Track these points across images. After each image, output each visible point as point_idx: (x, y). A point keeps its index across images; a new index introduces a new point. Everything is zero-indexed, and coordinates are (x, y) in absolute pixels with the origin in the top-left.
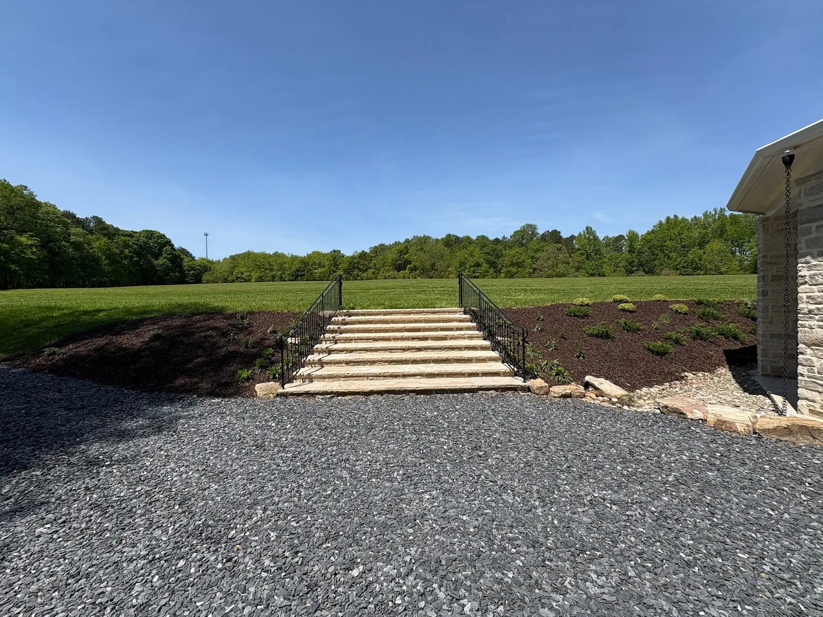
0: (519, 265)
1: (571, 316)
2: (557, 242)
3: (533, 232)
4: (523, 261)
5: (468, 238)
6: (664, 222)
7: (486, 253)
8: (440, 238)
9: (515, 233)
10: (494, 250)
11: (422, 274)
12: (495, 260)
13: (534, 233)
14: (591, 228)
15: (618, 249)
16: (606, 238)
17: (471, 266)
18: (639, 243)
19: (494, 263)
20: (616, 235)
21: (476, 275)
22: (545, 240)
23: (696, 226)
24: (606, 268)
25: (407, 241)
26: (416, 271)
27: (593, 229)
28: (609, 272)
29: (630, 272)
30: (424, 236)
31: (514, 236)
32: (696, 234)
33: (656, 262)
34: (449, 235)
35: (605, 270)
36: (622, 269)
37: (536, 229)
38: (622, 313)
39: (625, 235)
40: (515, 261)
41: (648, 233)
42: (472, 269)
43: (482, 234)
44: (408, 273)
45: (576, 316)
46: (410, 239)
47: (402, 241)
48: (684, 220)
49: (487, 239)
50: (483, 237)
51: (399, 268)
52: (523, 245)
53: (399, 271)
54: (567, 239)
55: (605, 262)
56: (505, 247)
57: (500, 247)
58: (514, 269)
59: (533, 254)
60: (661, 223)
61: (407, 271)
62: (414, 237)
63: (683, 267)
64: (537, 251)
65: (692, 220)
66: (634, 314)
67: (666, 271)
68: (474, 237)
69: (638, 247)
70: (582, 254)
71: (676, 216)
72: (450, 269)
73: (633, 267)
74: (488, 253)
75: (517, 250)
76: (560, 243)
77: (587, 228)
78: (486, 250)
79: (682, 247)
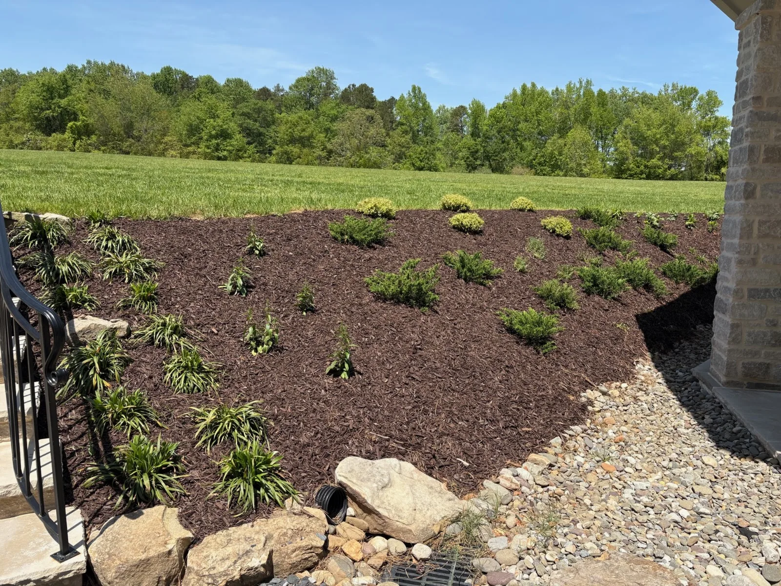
0: (305, 142)
1: (343, 242)
2: (368, 107)
3: (328, 83)
4: (311, 136)
5: (209, 81)
6: (519, 92)
7: (243, 114)
8: (148, 73)
9: (298, 81)
10: (259, 111)
11: (104, 144)
12: (262, 130)
13: (330, 87)
14: (419, 89)
15: (457, 129)
16: (441, 109)
17: (211, 137)
18: (486, 122)
19: (260, 134)
20: (455, 106)
21: (221, 154)
22: (349, 100)
23: (558, 104)
24: (440, 159)
25: (71, 69)
26: (89, 136)
27: (423, 91)
28: (444, 165)
29: (472, 168)
30: (112, 64)
31: (296, 86)
32: (556, 114)
33: (506, 155)
34: (168, 71)
35: (438, 162)
36: (462, 162)
37: (332, 78)
38: (457, 235)
39: (468, 107)
40: (297, 134)
41: (498, 107)
42: (214, 141)
43: (237, 77)
44: (71, 141)
45: (355, 242)
46: (80, 67)
47: (61, 69)
48: (543, 92)
49: (247, 87)
50: (239, 83)
51: (49, 126)
52: (311, 106)
53: (50, 135)
54: (384, 103)
55: (439, 149)
56: (280, 106)
57: (270, 105)
58: (295, 150)
59: (328, 124)
60: (515, 94)
61: (67, 135)
62: (89, 62)
63: (540, 164)
64: (334, 119)
65: (553, 93)
66: (479, 238)
67: (518, 169)
68: (221, 81)
69: (485, 128)
70: (406, 132)
71: (533, 85)
72: (167, 139)
73: (476, 159)
74: (247, 115)
75: (300, 114)
76: (372, 108)
77: (414, 88)
78: (243, 108)
79: (539, 134)
